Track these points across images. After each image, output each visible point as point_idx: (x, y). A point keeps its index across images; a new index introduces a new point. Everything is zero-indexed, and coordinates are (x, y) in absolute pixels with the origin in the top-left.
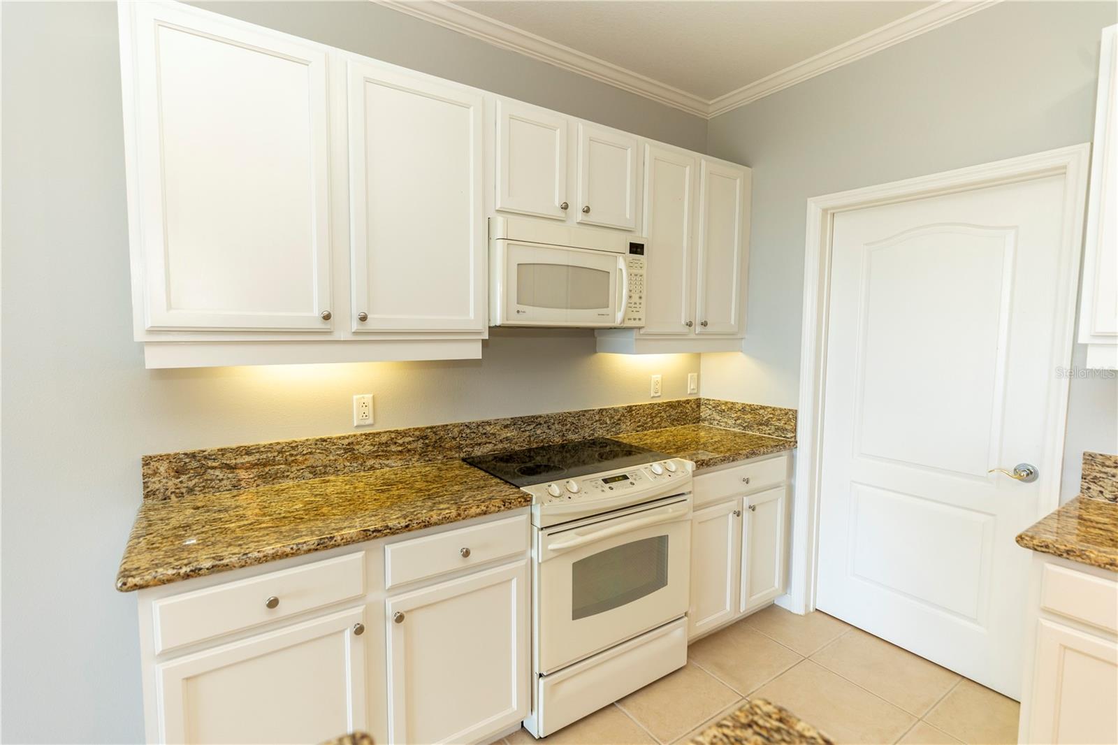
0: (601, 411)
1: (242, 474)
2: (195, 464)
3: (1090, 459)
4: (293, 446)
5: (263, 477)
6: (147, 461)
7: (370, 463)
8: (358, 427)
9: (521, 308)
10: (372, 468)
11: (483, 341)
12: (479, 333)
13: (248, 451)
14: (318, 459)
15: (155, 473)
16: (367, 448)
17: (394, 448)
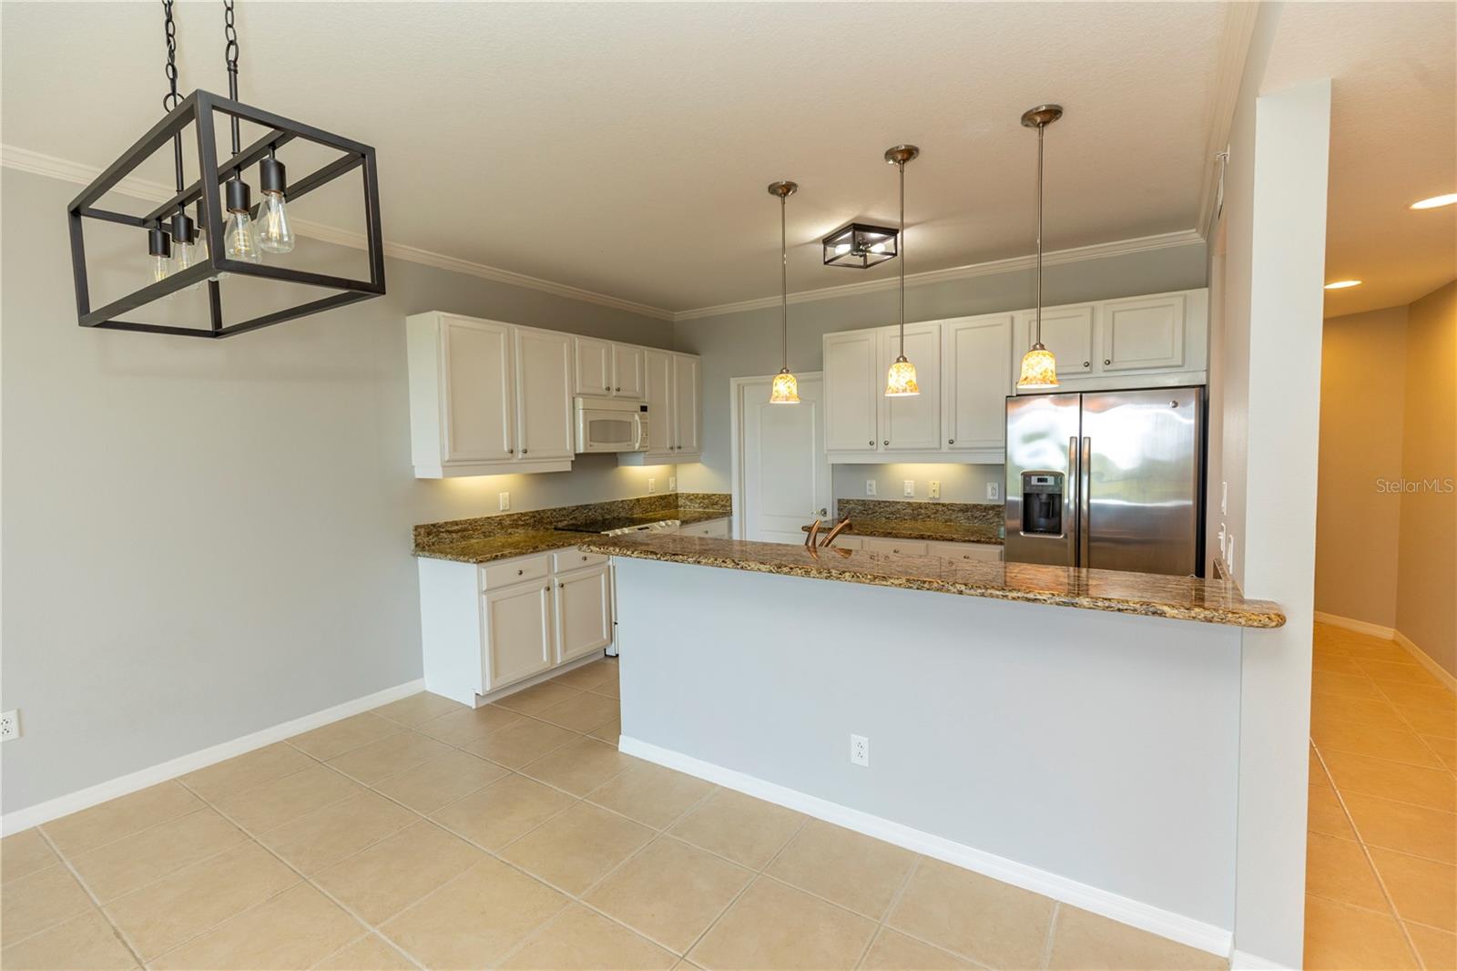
0: (622, 501)
1: (454, 535)
2: (435, 530)
3: (839, 501)
4: (475, 521)
5: (463, 537)
6: (416, 528)
7: (510, 531)
8: (503, 511)
9: (592, 443)
10: (510, 534)
11: (572, 461)
12: (570, 457)
13: (456, 523)
14: (486, 528)
15: (419, 534)
16: (507, 522)
17: (520, 523)
